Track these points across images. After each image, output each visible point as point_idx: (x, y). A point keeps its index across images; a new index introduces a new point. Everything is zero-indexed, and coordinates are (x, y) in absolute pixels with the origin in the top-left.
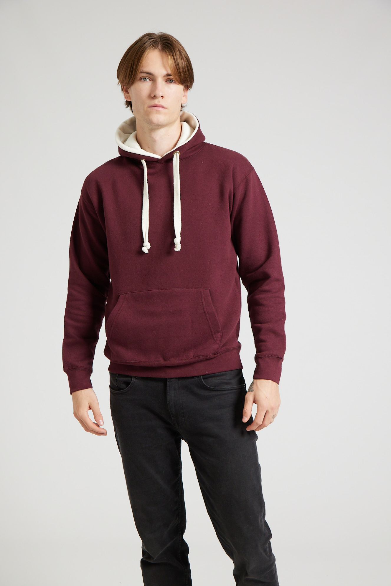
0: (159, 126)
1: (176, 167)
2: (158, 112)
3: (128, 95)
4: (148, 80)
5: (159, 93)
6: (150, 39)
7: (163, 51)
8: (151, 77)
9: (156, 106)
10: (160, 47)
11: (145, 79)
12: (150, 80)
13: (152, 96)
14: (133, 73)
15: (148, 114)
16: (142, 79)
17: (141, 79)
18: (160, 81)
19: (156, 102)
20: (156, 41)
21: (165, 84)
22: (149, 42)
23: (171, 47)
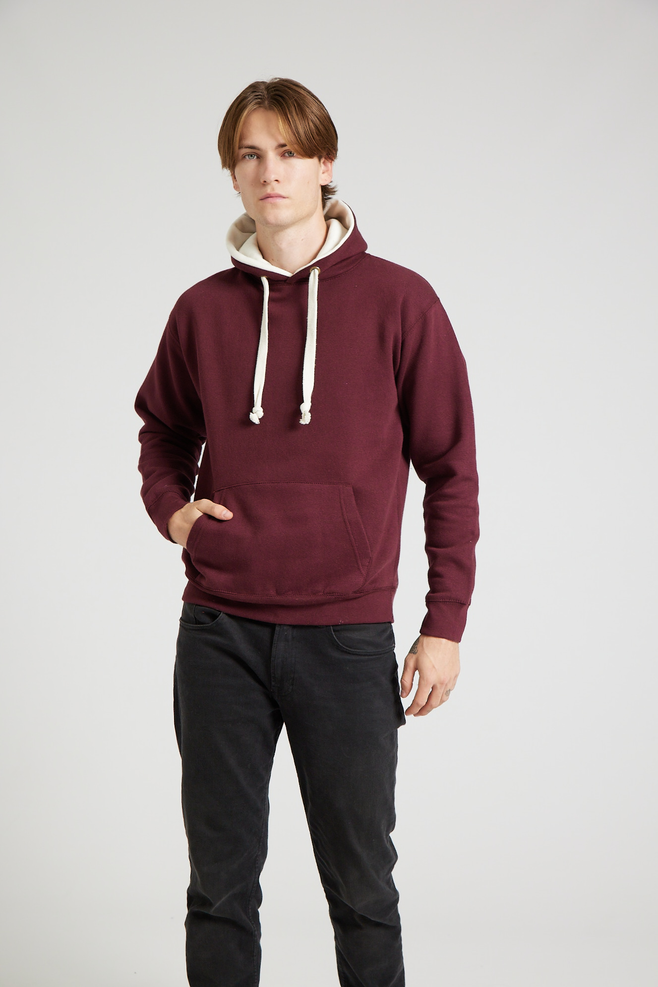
0: (281, 227)
1: (313, 292)
2: (275, 206)
3: (236, 182)
4: (255, 157)
5: (271, 176)
6: (253, 92)
7: (270, 110)
8: (258, 155)
9: (268, 197)
10: (266, 102)
11: (252, 156)
13: (262, 181)
14: (231, 149)
15: (262, 211)
16: (247, 157)
17: (244, 157)
18: (272, 157)
19: (269, 190)
20: (260, 95)
21: (281, 160)
22: (250, 98)
23: (282, 101)
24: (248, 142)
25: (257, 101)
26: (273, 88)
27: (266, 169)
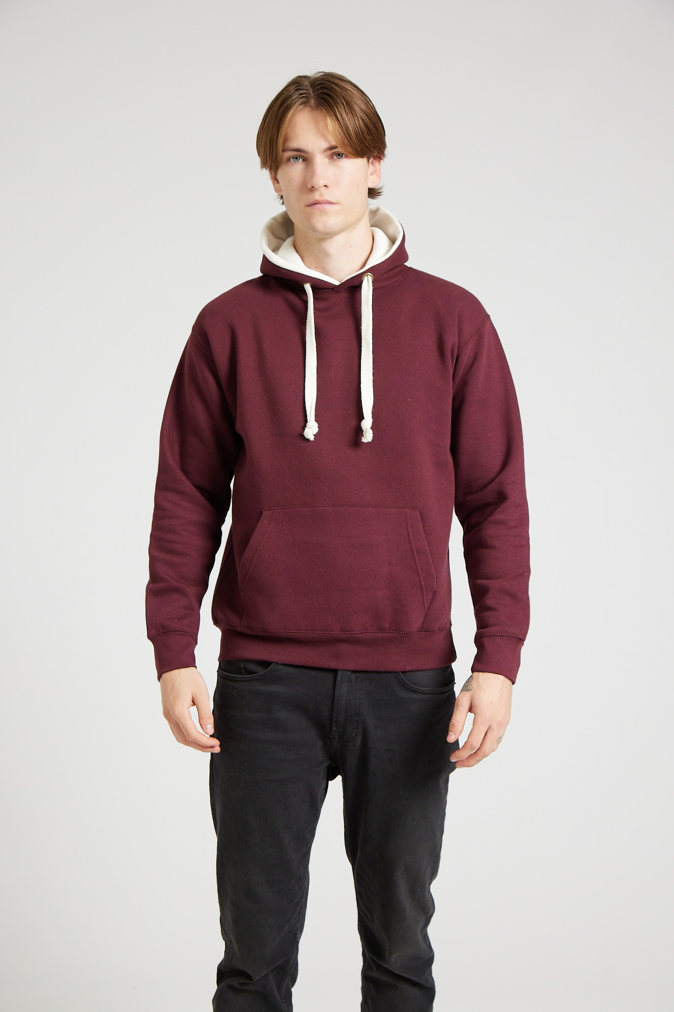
0: (328, 235)
1: (367, 300)
2: (323, 212)
3: (278, 185)
4: (301, 160)
5: (320, 181)
6: (297, 90)
7: (317, 109)
8: (303, 156)
9: (317, 203)
10: (312, 101)
11: (297, 158)
12: (304, 160)
13: (309, 187)
14: (274, 152)
15: (308, 218)
16: (292, 160)
17: (288, 160)
18: (321, 161)
19: (317, 196)
20: (305, 93)
21: (330, 163)
22: (294, 97)
23: (329, 99)
24: (293, 144)
25: (301, 100)
26: (319, 85)
27: (313, 174)
